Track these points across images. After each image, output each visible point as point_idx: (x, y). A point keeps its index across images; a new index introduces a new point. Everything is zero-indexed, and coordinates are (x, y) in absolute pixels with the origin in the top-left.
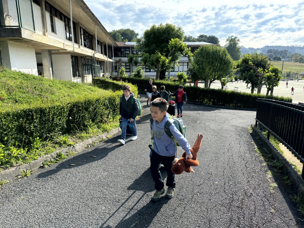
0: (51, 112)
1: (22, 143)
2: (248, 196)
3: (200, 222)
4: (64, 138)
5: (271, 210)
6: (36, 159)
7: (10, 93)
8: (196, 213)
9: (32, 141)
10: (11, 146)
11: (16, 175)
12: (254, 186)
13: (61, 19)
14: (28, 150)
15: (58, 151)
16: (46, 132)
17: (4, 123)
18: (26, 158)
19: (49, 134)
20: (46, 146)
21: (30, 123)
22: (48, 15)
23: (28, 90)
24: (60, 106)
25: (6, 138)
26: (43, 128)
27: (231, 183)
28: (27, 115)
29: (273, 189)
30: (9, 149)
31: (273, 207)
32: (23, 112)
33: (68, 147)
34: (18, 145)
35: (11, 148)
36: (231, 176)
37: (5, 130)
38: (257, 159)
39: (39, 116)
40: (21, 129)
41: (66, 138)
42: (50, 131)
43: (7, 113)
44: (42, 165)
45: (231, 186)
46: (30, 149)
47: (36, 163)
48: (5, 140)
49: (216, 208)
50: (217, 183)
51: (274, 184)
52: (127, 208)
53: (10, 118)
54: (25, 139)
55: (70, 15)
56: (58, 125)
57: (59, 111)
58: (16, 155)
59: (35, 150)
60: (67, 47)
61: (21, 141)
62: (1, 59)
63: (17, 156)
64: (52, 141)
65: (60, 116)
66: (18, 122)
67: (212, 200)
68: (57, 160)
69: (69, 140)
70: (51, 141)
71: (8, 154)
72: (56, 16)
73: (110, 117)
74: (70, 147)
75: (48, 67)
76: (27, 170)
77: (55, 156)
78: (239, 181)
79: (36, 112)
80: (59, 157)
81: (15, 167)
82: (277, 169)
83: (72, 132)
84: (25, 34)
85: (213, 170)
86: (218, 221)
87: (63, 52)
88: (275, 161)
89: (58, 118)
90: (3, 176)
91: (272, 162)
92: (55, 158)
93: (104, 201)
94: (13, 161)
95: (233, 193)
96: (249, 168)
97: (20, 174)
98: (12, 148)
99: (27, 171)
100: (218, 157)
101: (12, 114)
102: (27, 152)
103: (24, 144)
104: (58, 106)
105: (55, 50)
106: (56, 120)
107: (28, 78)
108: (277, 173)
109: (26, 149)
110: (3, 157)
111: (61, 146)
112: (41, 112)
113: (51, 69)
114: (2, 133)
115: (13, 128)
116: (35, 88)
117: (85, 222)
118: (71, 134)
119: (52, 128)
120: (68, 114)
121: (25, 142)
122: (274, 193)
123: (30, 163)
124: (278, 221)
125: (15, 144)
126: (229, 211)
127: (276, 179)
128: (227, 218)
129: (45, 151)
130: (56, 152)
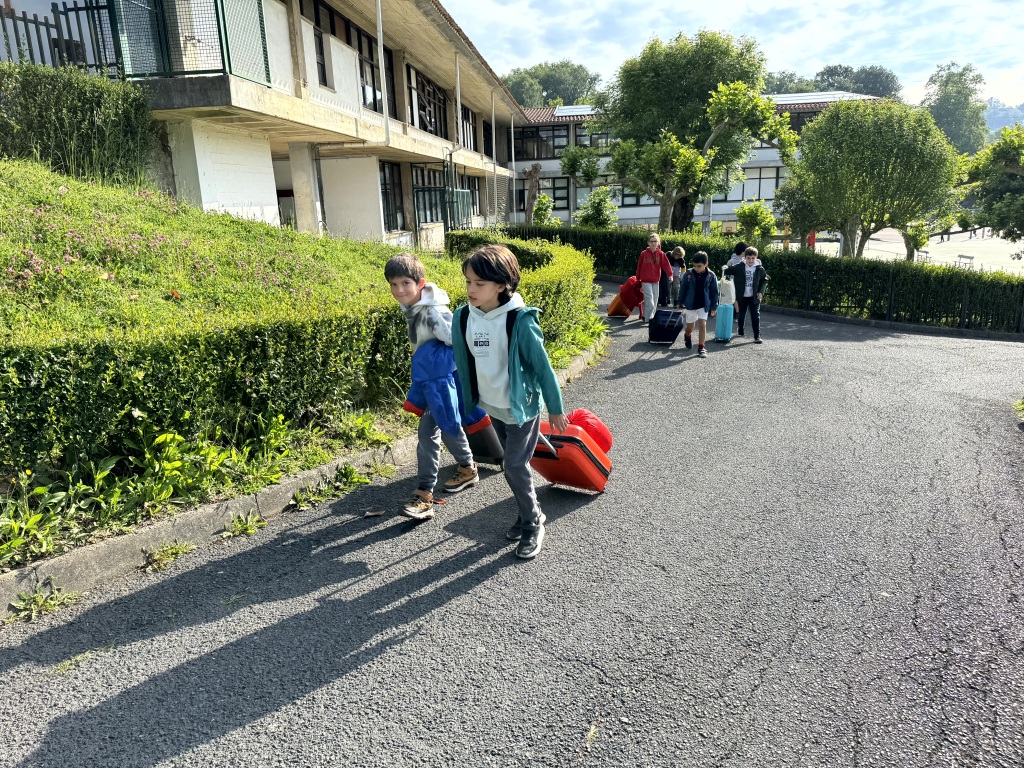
0: (318, 336)
1: (234, 431)
2: (1011, 651)
3: (820, 729)
4: (360, 420)
6: (275, 481)
7: (200, 280)
8: (804, 693)
9: (263, 425)
10: (202, 440)
11: (218, 529)
13: (349, 42)
14: (250, 453)
15: (341, 461)
16: (305, 398)
17: (181, 366)
18: (245, 478)
19: (314, 407)
20: (306, 445)
21: (257, 371)
22: (307, 30)
23: (251, 271)
24: (346, 317)
25: (187, 415)
26: (295, 387)
27: (941, 599)
28: (250, 344)
30: (197, 447)
32: (235, 335)
33: (371, 450)
34: (223, 437)
35: (202, 447)
36: (943, 573)
37: (184, 390)
39: (285, 347)
40: (229, 388)
41: (365, 421)
42: (316, 396)
43: (191, 336)
44: (292, 502)
45: (942, 609)
46: (257, 451)
47: (274, 495)
48: (184, 420)
49: (881, 682)
50: (885, 594)
52: (557, 655)
53: (199, 351)
54: (243, 421)
55: (375, 26)
56: (340, 378)
57: (346, 333)
58: (215, 468)
60: (367, 131)
61: (230, 425)
62: (173, 175)
63: (219, 471)
64: (322, 427)
65: (346, 349)
66: (223, 366)
67: (866, 654)
68: (337, 488)
69: (373, 427)
70: (318, 428)
71: (195, 465)
72: (333, 33)
74: (378, 448)
75: (308, 200)
76: (249, 514)
77: (331, 476)
78: (975, 592)
79: (275, 333)
80: (345, 480)
81: (213, 503)
83: (384, 401)
84: (242, 95)
85: (871, 551)
86: (890, 729)
87: (354, 149)
89: (342, 355)
90: (179, 530)
92: (333, 481)
93: (484, 627)
94: (207, 484)
95: (951, 635)
96: (1015, 550)
97: (227, 525)
98: (205, 444)
99: (249, 519)
100: (889, 503)
101: (206, 339)
102: (249, 461)
103: (239, 433)
104: (341, 318)
105: (329, 143)
106: (336, 364)
107: (249, 232)
109: (247, 450)
110: (178, 473)
111: (351, 444)
112: (290, 337)
113: (318, 204)
114: (175, 398)
115: (208, 384)
116: (271, 263)
117: (420, 688)
118: (381, 410)
119: (322, 387)
120: (373, 344)
121: (241, 428)
123: (256, 495)
125: (215, 435)
126: (932, 700)
128: (925, 723)
129: (302, 458)
130: (334, 464)
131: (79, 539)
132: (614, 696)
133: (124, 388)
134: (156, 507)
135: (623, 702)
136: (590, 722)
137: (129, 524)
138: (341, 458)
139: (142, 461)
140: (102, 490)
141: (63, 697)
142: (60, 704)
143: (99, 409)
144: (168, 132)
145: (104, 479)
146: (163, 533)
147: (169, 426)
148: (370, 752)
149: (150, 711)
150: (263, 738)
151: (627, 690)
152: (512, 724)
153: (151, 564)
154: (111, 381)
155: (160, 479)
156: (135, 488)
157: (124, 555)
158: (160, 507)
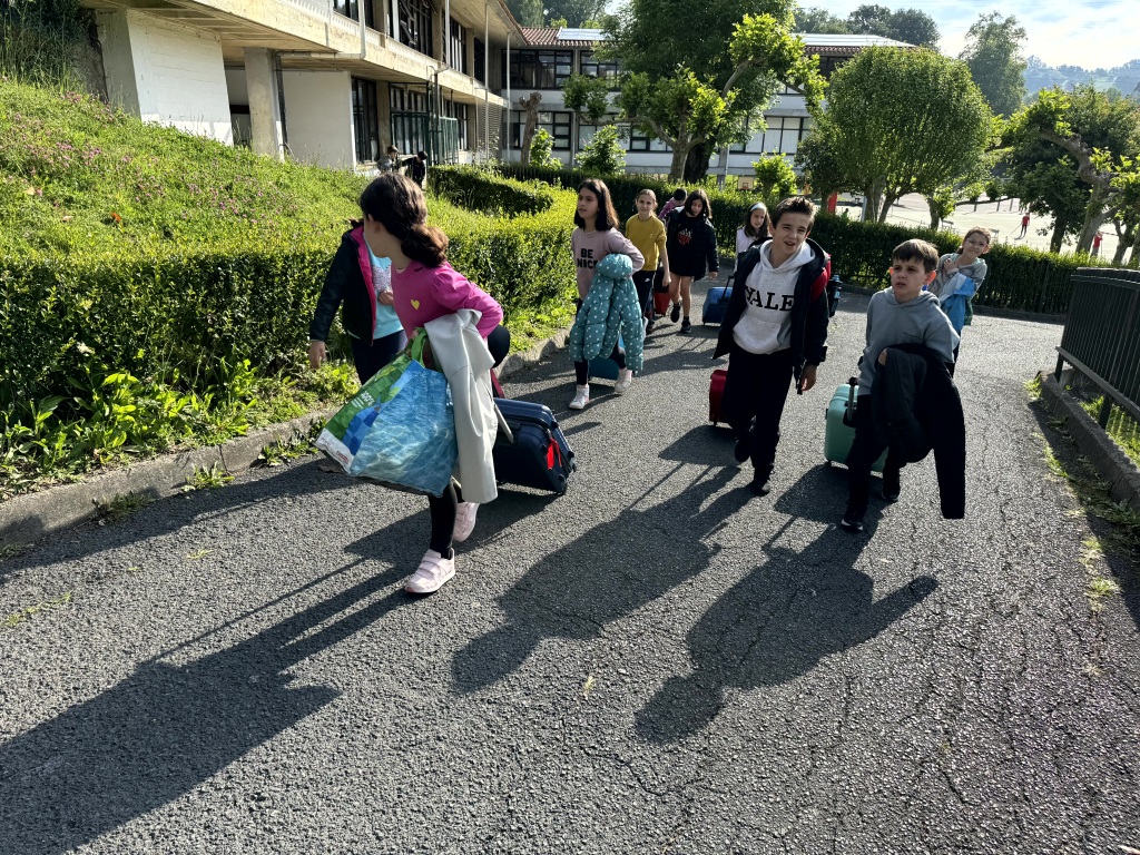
0: (289, 272)
1: (194, 374)
2: (1001, 614)
4: (336, 372)
5: (1085, 665)
6: (242, 433)
7: (145, 203)
9: (227, 371)
10: (158, 383)
11: (178, 482)
12: (1028, 583)
14: (212, 400)
15: (315, 416)
16: (274, 343)
17: (133, 297)
19: (285, 353)
20: (275, 396)
21: (220, 308)
23: (204, 196)
24: (320, 252)
25: (141, 353)
26: (262, 330)
28: (211, 275)
29: (1101, 600)
30: (152, 391)
31: (1094, 656)
32: (195, 265)
34: (181, 381)
35: (158, 391)
36: (942, 542)
37: (137, 326)
38: (1048, 492)
39: (251, 282)
40: (188, 326)
41: (341, 373)
43: (143, 263)
44: (261, 457)
45: (939, 575)
46: (220, 399)
47: (241, 449)
48: (137, 359)
49: (877, 640)
50: (884, 560)
51: (1109, 583)
52: (554, 610)
53: (154, 281)
54: (203, 365)
58: (174, 415)
59: (236, 403)
60: (339, 40)
61: (189, 368)
62: (104, 78)
63: (178, 418)
64: (294, 377)
66: (182, 301)
68: (312, 445)
69: (351, 380)
70: (289, 378)
71: (150, 411)
75: (267, 118)
76: (213, 467)
77: (305, 430)
78: (972, 560)
79: (240, 266)
81: (172, 453)
82: (1126, 534)
86: (881, 682)
87: (321, 60)
88: (1121, 506)
90: (135, 481)
91: (1106, 507)
92: (306, 436)
94: (165, 432)
95: (946, 599)
96: (1014, 522)
97: (188, 478)
98: (161, 388)
99: (214, 472)
101: (161, 268)
102: (211, 410)
103: (200, 378)
104: (315, 253)
105: (293, 52)
106: (309, 306)
107: (201, 151)
108: (1124, 546)
109: (209, 397)
110: (132, 419)
111: (327, 397)
112: (258, 271)
113: (279, 124)
114: (127, 334)
115: (164, 320)
116: (229, 188)
117: (412, 641)
119: (293, 331)
121: (202, 372)
122: (1104, 613)
123: (220, 447)
124: (1107, 703)
125: (172, 378)
126: (923, 657)
127: (1116, 564)
128: (914, 679)
129: (271, 410)
130: (308, 417)
131: (20, 487)
132: (611, 649)
133: (69, 318)
134: (107, 455)
135: (621, 655)
136: (587, 674)
137: (76, 473)
138: (315, 411)
139: (89, 404)
140: (43, 434)
141: (17, 649)
142: (14, 655)
143: (37, 341)
144: (97, 22)
145: (45, 421)
146: (117, 484)
147: (120, 365)
148: (360, 701)
149: (117, 662)
150: (245, 689)
151: (625, 643)
152: (509, 676)
153: (104, 517)
154: (52, 309)
155: (111, 424)
156: (82, 433)
157: (73, 505)
158: (111, 455)
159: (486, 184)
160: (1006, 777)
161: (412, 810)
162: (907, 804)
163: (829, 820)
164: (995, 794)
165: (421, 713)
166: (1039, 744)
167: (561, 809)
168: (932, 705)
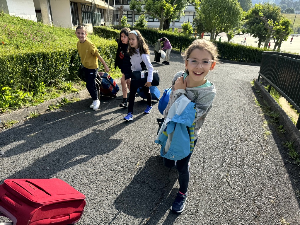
0: (53, 57)
1: (28, 87)
4: (68, 84)
5: (262, 153)
6: (43, 102)
7: (11, 39)
9: (37, 85)
10: (18, 89)
11: (25, 116)
12: (249, 133)
14: (34, 93)
15: (63, 97)
16: (50, 77)
17: (8, 65)
18: (33, 101)
19: (53, 80)
20: (51, 92)
21: (34, 68)
23: (28, 36)
24: (62, 51)
25: (12, 81)
26: (46, 73)
27: (227, 129)
28: (31, 59)
29: (267, 136)
30: (16, 91)
31: (265, 150)
32: (26, 56)
33: (72, 93)
34: (24, 89)
35: (18, 91)
36: (228, 123)
37: (10, 74)
38: (255, 110)
39: (42, 60)
40: (25, 73)
41: (70, 85)
43: (11, 56)
44: (48, 108)
45: (227, 132)
46: (36, 93)
47: (42, 106)
48: (11, 83)
49: (211, 149)
50: (214, 129)
51: (269, 132)
52: (129, 146)
53: (14, 61)
54: (30, 83)
56: (61, 71)
57: (62, 57)
59: (40, 94)
61: (26, 85)
63: (24, 99)
64: (56, 86)
65: (62, 62)
66: (22, 66)
67: (208, 143)
68: (62, 105)
69: (72, 87)
70: (55, 86)
71: (16, 97)
73: (111, 66)
74: (75, 93)
75: (46, 14)
76: (35, 112)
77: (60, 101)
78: (236, 128)
79: (39, 56)
80: (64, 102)
81: (23, 108)
82: (274, 119)
83: (75, 79)
85: (211, 118)
86: (212, 159)
88: (273, 112)
89: (61, 64)
90: (13, 117)
91: (269, 113)
92: (61, 102)
94: (20, 103)
95: (229, 138)
96: (246, 118)
97: (28, 115)
98: (19, 90)
99: (35, 113)
100: (217, 107)
101: (16, 57)
102: (33, 96)
103: (29, 87)
104: (60, 52)
106: (59, 66)
107: (27, 23)
108: (273, 122)
109: (32, 93)
110: (11, 99)
111: (66, 91)
112: (44, 57)
113: (50, 15)
114: (7, 76)
115: (18, 72)
116: (36, 34)
118: (75, 82)
119: (55, 74)
120: (71, 61)
121: (30, 86)
122: (268, 139)
123: (37, 106)
124: (267, 162)
125: (22, 88)
126: (223, 153)
127: (271, 128)
128: (221, 158)
129: (50, 96)
130: (61, 97)
135: (146, 156)
136: (137, 161)
138: (63, 96)
146: (8, 118)
147: (6, 85)
148: (77, 172)
149: (10, 165)
150: (45, 171)
151: (147, 153)
152: (117, 163)
153: (4, 127)
155: (5, 101)
158: (5, 110)
159: (109, 31)
160: (243, 181)
161: (91, 199)
162: (218, 189)
163: (199, 195)
164: (240, 186)
165: (94, 174)
166: (251, 173)
167: (131, 196)
168: (225, 165)
